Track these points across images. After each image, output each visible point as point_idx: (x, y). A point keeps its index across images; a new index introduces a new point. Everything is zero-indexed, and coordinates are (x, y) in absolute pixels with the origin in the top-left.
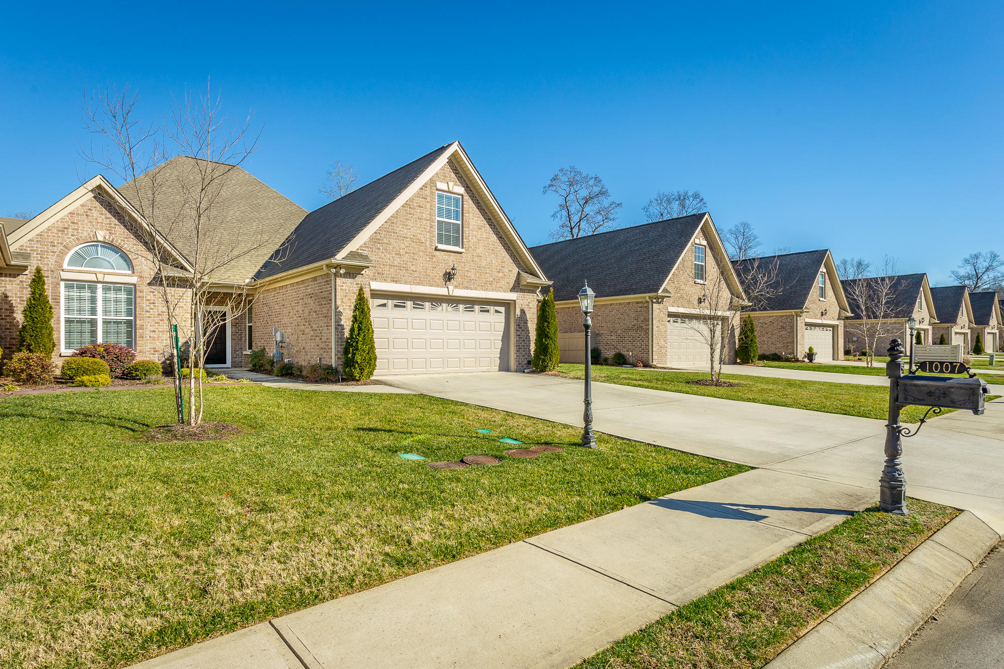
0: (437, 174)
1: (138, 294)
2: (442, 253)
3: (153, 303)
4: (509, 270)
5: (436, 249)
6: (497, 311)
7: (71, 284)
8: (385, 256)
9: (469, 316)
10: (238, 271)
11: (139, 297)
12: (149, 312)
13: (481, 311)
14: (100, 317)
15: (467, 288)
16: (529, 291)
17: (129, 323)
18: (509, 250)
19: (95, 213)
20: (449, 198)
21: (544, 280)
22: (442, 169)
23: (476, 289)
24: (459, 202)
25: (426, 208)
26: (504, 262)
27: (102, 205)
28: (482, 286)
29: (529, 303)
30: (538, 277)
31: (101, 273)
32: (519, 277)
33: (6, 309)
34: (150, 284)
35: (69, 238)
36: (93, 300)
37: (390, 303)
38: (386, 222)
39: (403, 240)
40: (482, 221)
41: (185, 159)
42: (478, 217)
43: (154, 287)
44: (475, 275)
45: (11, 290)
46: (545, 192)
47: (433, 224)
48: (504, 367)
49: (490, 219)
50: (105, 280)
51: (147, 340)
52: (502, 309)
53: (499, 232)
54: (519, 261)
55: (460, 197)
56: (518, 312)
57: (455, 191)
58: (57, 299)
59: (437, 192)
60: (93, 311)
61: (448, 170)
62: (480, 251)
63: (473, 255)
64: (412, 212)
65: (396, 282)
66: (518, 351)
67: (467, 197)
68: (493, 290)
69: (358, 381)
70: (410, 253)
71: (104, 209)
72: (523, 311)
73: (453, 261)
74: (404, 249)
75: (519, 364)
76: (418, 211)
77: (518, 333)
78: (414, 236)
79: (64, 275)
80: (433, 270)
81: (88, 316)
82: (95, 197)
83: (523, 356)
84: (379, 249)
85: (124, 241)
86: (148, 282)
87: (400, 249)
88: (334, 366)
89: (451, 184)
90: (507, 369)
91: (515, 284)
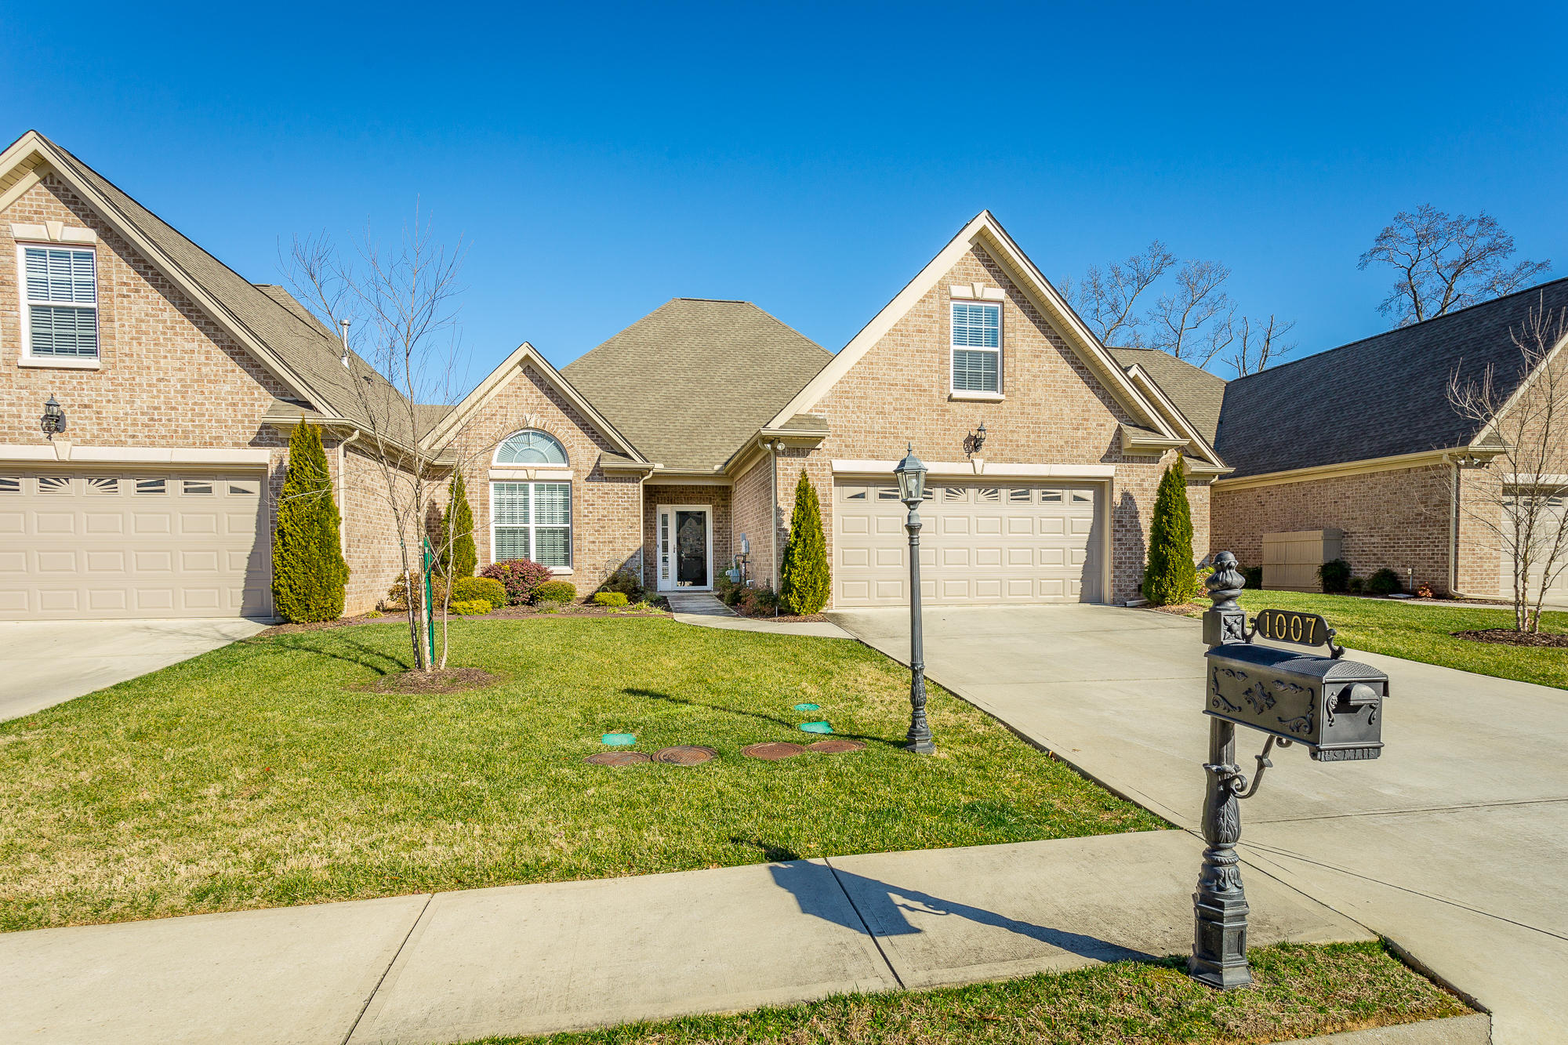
0: (952, 273)
1: (575, 493)
2: (962, 404)
3: (592, 505)
4: (1097, 425)
5: (950, 399)
6: (1076, 498)
7: (503, 485)
8: (858, 417)
9: (1021, 508)
10: (709, 455)
11: (576, 497)
12: (588, 516)
13: (1044, 499)
14: (532, 526)
15: (1011, 461)
16: (1142, 460)
17: (566, 533)
18: (1098, 388)
19: (525, 392)
20: (978, 311)
21: (1171, 438)
22: (962, 262)
23: (1029, 461)
24: (995, 316)
25: (930, 331)
26: (1089, 411)
27: (532, 381)
28: (1041, 455)
29: (1143, 480)
30: (1160, 433)
31: (532, 468)
32: (1120, 434)
33: (435, 519)
34: (587, 479)
35: (497, 427)
36: (525, 504)
37: (873, 492)
38: (859, 363)
39: (890, 389)
40: (1043, 342)
41: (679, 302)
42: (1034, 337)
43: (592, 484)
44: (1028, 437)
45: (439, 496)
47: (945, 357)
48: (1091, 596)
49: (1059, 338)
50: (537, 478)
51: (586, 554)
52: (1089, 494)
53: (1077, 358)
54: (1119, 407)
55: (999, 306)
56: (1117, 498)
57: (985, 297)
58: (485, 506)
59: (952, 303)
60: (526, 518)
61: (974, 263)
62: (1038, 394)
63: (1023, 404)
64: (905, 341)
65: (877, 458)
66: (1116, 567)
67: (1011, 304)
68: (1063, 462)
69: (797, 615)
70: (901, 409)
71: (534, 386)
72: (1127, 497)
73: (983, 417)
74: (891, 403)
75: (1120, 590)
76: (917, 338)
77: (1118, 536)
78: (909, 380)
79: (494, 474)
80: (945, 435)
81: (519, 525)
82: (524, 372)
83: (1129, 576)
84: (848, 407)
85: (557, 424)
86: (586, 477)
87: (885, 404)
88: (775, 593)
89: (979, 286)
90: (1099, 600)
91: (1110, 448)
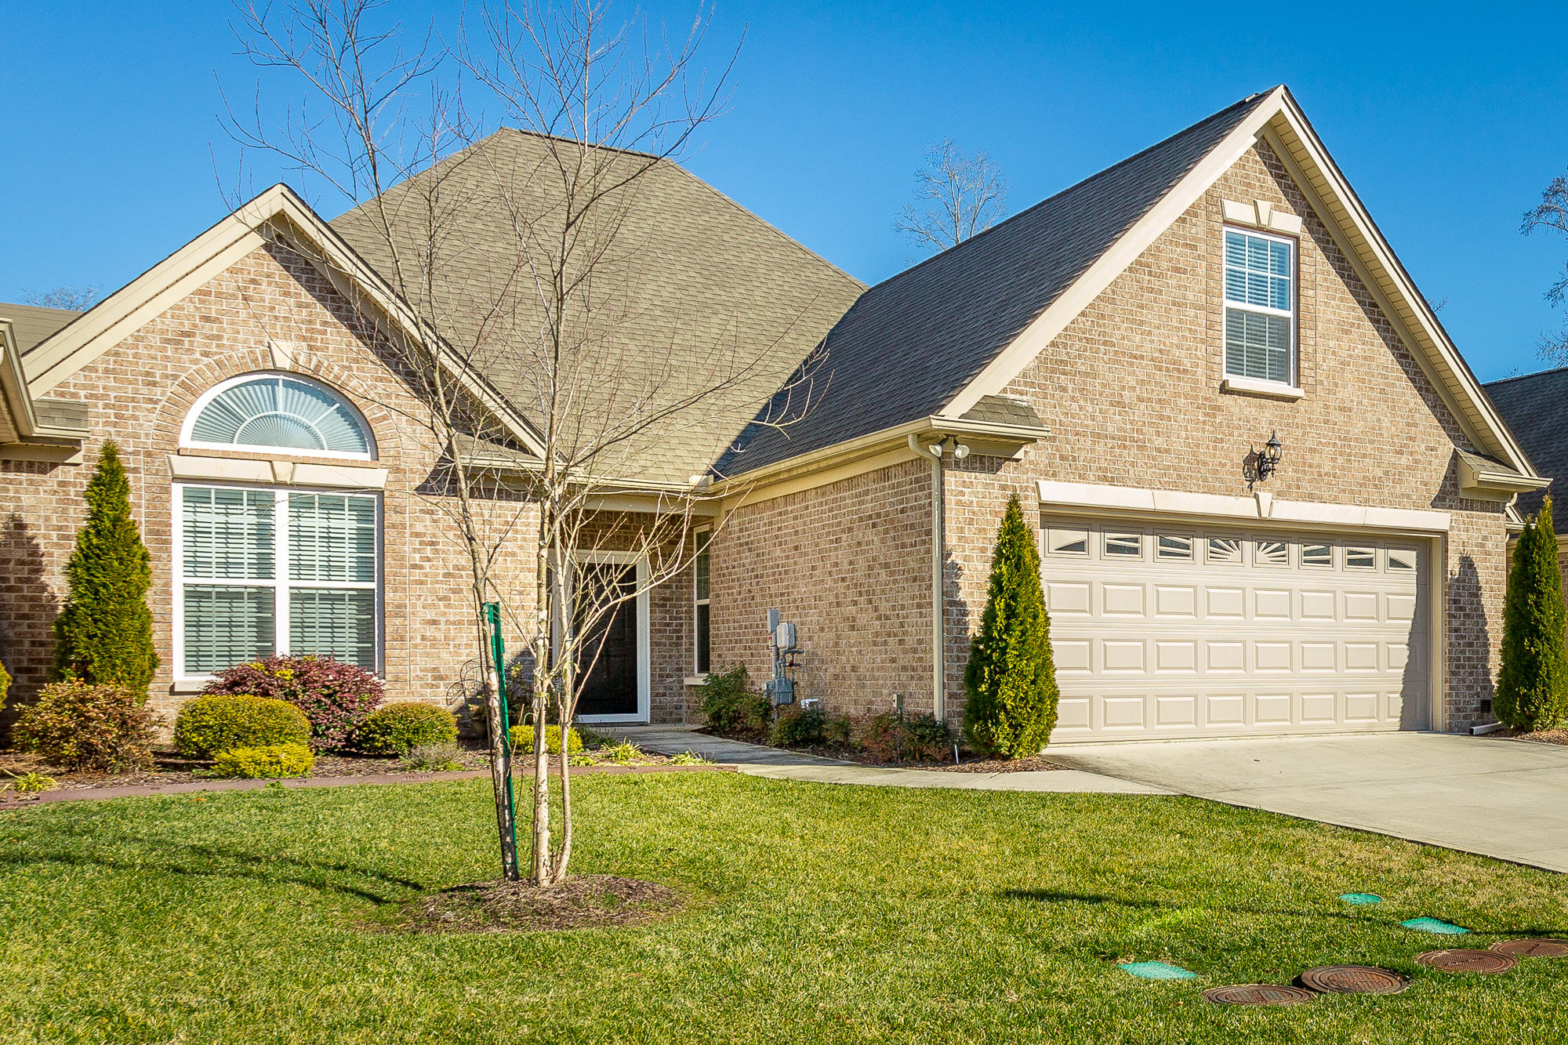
0: (1226, 179)
1: (391, 518)
2: (1241, 400)
3: (432, 544)
4: (1427, 448)
5: (1224, 389)
6: (1394, 563)
7: (199, 491)
8: (1081, 408)
9: (1317, 576)
10: (669, 454)
11: (394, 526)
12: (421, 567)
13: (1351, 562)
14: (282, 583)
15: (1311, 498)
16: (1486, 507)
17: (364, 600)
18: (1427, 390)
19: (268, 292)
20: (1259, 246)
21: (1526, 475)
22: (1241, 164)
23: (1335, 500)
24: (1287, 258)
25: (1194, 274)
26: (1415, 425)
27: (287, 268)
28: (1352, 492)
29: (1485, 538)
30: (1511, 466)
31: (285, 458)
32: (1455, 465)
33: (21, 562)
34: (422, 490)
35: (196, 362)
36: (264, 535)
37: (1096, 540)
38: (1083, 314)
39: (1131, 364)
40: (1354, 309)
41: (519, 138)
42: (1342, 300)
43: (433, 499)
44: (1334, 460)
45: (33, 509)
46: (1527, 229)
47: (1212, 317)
48: (1416, 719)
49: (1376, 306)
50: (297, 479)
51: (416, 646)
52: (1409, 557)
53: (1400, 341)
54: (1455, 422)
55: (1291, 242)
56: (1454, 565)
57: (1275, 225)
58: (162, 534)
59: (1225, 229)
60: (264, 566)
61: (1257, 166)
62: (1348, 393)
63: (1327, 407)
64: (1156, 284)
65: (1112, 481)
66: (1453, 673)
67: (1309, 243)
68: (1382, 503)
69: (1005, 758)
70: (1150, 400)
71: (292, 281)
72: (1467, 563)
73: (1271, 423)
74: (1133, 389)
75: (1458, 710)
76: (1175, 282)
77: (1455, 624)
78: (1161, 351)
79: (183, 466)
80: (1215, 448)
81: (247, 581)
82: (267, 247)
83: (1470, 688)
84: (1064, 389)
85: (350, 369)
86: (418, 483)
87: (1123, 388)
88: (938, 717)
89: (1264, 206)
90: (1426, 726)
91: (1444, 486)
